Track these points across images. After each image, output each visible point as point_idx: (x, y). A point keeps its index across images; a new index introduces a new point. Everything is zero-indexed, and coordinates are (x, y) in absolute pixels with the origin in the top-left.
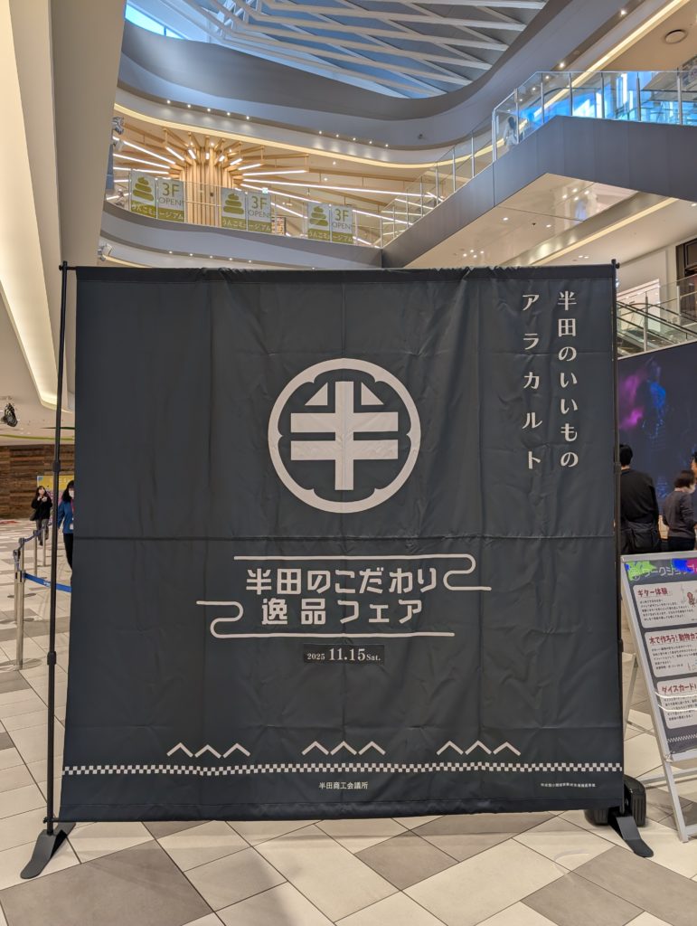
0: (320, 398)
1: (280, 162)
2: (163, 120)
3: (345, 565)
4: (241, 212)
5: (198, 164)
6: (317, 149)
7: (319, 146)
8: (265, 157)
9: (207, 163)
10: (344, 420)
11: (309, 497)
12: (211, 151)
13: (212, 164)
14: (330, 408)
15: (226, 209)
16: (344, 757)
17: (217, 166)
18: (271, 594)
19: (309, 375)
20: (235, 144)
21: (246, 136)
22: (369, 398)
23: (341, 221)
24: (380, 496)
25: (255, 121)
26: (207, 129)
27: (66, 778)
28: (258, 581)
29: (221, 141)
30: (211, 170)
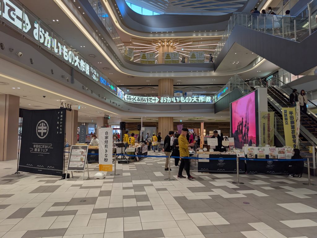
0: (40, 125)
1: (185, 41)
2: (151, 37)
3: (41, 145)
4: (170, 58)
5: (162, 46)
6: (194, 36)
7: (194, 35)
8: (179, 41)
9: (164, 46)
10: (42, 127)
11: (39, 136)
12: (166, 42)
13: (166, 45)
14: (41, 126)
15: (166, 58)
16: (40, 167)
17: (167, 45)
18: (36, 148)
19: (40, 122)
20: (171, 39)
21: (173, 36)
22: (45, 125)
23: (201, 56)
24: (45, 136)
25: (175, 32)
26: (162, 37)
27: (19, 166)
28: (34, 146)
29: (167, 39)
30: (166, 47)
